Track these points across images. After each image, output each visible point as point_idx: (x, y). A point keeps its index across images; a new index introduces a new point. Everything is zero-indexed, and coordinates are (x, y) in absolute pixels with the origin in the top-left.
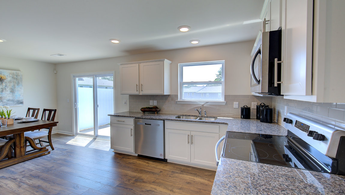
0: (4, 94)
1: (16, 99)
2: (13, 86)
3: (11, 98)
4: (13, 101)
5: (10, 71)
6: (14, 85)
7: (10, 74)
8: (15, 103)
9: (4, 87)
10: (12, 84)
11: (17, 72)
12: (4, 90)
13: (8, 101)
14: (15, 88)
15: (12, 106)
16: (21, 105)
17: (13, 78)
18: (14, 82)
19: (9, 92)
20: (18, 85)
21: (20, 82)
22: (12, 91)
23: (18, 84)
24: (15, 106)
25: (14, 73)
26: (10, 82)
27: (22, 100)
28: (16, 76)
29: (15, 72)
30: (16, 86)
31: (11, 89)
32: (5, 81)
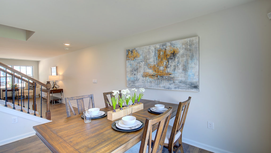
0: (176, 74)
1: (189, 81)
2: (185, 62)
3: (183, 79)
4: (185, 83)
5: (183, 41)
6: (187, 60)
7: (183, 44)
8: (188, 86)
9: (176, 63)
10: (185, 59)
11: (191, 39)
12: (177, 68)
13: (180, 82)
14: (188, 63)
15: (184, 90)
16: (194, 90)
17: (186, 49)
18: (186, 55)
19: (181, 71)
20: (191, 60)
21: (194, 54)
22: (185, 69)
23: (192, 57)
24: (188, 90)
25: (187, 42)
26: (183, 56)
27: (196, 83)
28: (190, 46)
29: (189, 39)
30: (190, 61)
31: (184, 65)
32: (178, 55)
